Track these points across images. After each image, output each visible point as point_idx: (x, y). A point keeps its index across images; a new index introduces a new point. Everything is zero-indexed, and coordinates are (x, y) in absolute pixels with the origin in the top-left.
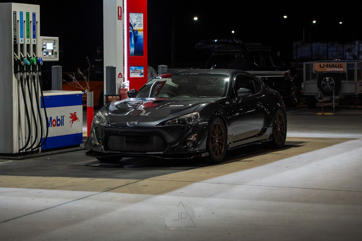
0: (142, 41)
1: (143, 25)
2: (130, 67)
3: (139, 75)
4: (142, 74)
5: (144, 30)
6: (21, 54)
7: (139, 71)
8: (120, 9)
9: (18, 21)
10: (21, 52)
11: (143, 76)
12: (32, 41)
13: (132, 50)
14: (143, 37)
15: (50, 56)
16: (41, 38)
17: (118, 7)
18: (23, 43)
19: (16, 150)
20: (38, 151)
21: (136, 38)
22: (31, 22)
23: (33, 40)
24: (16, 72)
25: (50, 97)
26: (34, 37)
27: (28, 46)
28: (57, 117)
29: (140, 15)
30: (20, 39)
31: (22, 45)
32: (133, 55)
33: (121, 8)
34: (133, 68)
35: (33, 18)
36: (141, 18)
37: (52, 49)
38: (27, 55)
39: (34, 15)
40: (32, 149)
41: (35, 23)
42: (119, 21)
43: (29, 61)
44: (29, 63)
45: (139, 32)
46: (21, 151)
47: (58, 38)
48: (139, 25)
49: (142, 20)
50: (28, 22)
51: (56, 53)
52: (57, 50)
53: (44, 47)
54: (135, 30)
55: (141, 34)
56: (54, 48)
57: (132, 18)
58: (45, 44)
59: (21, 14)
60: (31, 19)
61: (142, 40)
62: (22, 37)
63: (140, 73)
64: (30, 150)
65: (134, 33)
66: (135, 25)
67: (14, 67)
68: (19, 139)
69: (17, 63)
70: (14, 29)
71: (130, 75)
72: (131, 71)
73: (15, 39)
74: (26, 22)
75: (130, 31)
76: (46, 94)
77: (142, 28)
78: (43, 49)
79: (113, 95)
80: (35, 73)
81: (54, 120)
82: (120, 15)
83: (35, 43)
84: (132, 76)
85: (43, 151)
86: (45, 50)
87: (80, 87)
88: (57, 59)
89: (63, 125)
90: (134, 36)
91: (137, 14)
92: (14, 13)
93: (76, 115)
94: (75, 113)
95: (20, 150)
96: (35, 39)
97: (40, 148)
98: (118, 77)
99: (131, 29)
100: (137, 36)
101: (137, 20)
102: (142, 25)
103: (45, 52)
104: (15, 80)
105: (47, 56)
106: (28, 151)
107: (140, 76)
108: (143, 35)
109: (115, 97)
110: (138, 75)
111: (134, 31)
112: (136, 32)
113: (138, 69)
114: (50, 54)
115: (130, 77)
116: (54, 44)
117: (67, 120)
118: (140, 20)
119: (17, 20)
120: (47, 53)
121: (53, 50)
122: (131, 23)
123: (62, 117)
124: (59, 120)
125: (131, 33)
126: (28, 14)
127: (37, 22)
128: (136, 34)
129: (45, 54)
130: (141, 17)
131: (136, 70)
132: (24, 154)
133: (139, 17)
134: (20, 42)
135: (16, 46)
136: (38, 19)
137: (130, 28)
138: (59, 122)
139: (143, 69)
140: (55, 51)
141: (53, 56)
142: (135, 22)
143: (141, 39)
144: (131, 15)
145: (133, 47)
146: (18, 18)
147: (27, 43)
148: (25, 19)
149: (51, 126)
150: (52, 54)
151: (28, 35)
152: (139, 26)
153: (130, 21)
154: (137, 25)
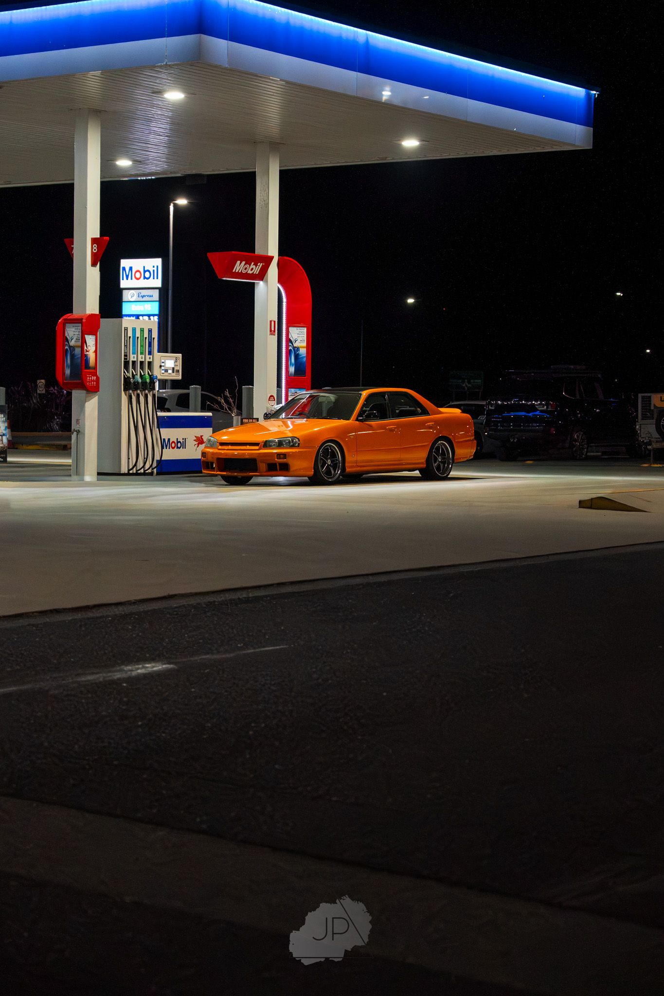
0: (305, 359)
1: (306, 341)
2: (290, 389)
5: (307, 347)
6: (132, 371)
8: (273, 323)
9: (130, 337)
10: (132, 368)
12: (148, 358)
13: (292, 369)
14: (305, 355)
15: (170, 374)
16: (159, 355)
17: (271, 321)
18: (135, 359)
19: (124, 470)
20: (151, 474)
21: (297, 356)
22: (146, 338)
23: (148, 356)
24: (125, 390)
25: (167, 417)
26: (150, 353)
27: (142, 363)
28: (177, 439)
29: (302, 329)
30: (132, 356)
31: (134, 362)
32: (293, 375)
33: (275, 322)
34: (293, 390)
35: (149, 334)
36: (303, 333)
37: (173, 366)
38: (140, 372)
39: (150, 331)
40: (145, 471)
41: (151, 340)
42: (272, 336)
43: (141, 379)
44: (140, 380)
45: (300, 349)
46: (131, 472)
47: (181, 355)
48: (301, 341)
49: (305, 336)
50: (142, 338)
51: (178, 371)
52: (179, 368)
53: (163, 364)
54: (296, 347)
55: (303, 352)
56: (175, 365)
57: (293, 333)
58: (163, 361)
59: (134, 330)
60: (146, 335)
62: (142, 353)
64: (142, 471)
65: (294, 350)
66: (295, 341)
67: (124, 384)
68: (129, 459)
69: (127, 380)
70: (125, 345)
71: (289, 398)
72: (290, 394)
73: (126, 356)
74: (139, 338)
75: (290, 348)
76: (160, 414)
77: (305, 344)
78: (161, 366)
79: (248, 419)
80: (149, 392)
81: (173, 442)
82: (273, 329)
83: (151, 360)
85: (158, 474)
86: (163, 368)
87: (227, 411)
88: (180, 377)
89: (185, 448)
90: (295, 353)
91: (298, 328)
92: (125, 330)
93: (202, 439)
94: (201, 436)
95: (129, 470)
96: (151, 356)
97: (155, 470)
98: (269, 400)
99: (291, 346)
100: (298, 354)
101: (299, 335)
102: (304, 341)
103: (163, 370)
104: (124, 399)
105: (166, 374)
106: (139, 472)
108: (305, 353)
109: (251, 420)
111: (294, 348)
112: (296, 349)
114: (170, 371)
116: (176, 361)
117: (191, 443)
118: (302, 336)
119: (128, 336)
120: (166, 371)
121: (173, 368)
122: (291, 339)
123: (183, 439)
124: (180, 442)
125: (291, 350)
126: (142, 330)
127: (154, 338)
128: (297, 352)
129: (163, 372)
131: (296, 392)
132: (133, 474)
133: (301, 332)
134: (132, 359)
135: (126, 363)
136: (155, 335)
137: (290, 344)
138: (179, 445)
140: (175, 369)
141: (174, 374)
142: (297, 337)
143: (303, 358)
144: (291, 329)
145: (293, 366)
146: (130, 334)
147: (140, 359)
148: (138, 334)
149: (169, 448)
150: (173, 372)
151: (142, 351)
152: (300, 343)
153: (290, 336)
154: (299, 341)
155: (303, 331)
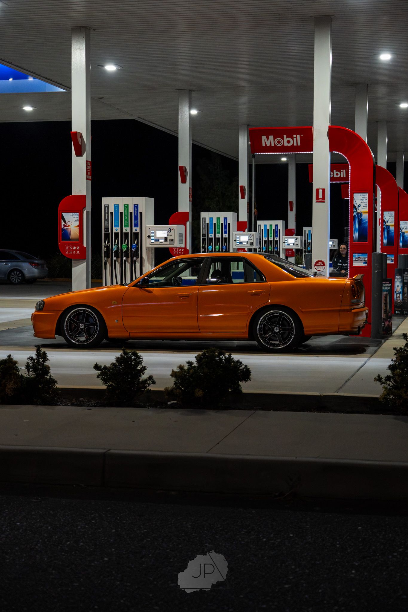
0: (367, 225)
2: (354, 255)
3: (363, 263)
4: (366, 263)
5: (369, 212)
7: (362, 259)
11: (366, 265)
13: (356, 235)
14: (368, 220)
21: (360, 222)
29: (364, 195)
32: (357, 241)
34: (357, 255)
36: (366, 199)
45: (363, 215)
48: (364, 206)
49: (367, 201)
54: (359, 213)
55: (365, 217)
57: (356, 199)
61: (367, 223)
63: (364, 261)
66: (359, 207)
71: (353, 263)
72: (354, 259)
75: (355, 214)
77: (367, 210)
84: (355, 264)
90: (358, 219)
91: (362, 194)
92: (105, 207)
99: (355, 212)
100: (361, 219)
101: (362, 201)
102: (367, 206)
107: (364, 265)
108: (367, 218)
110: (361, 264)
111: (358, 213)
112: (360, 214)
113: (362, 257)
115: (354, 265)
118: (365, 201)
122: (356, 205)
125: (355, 215)
128: (360, 217)
130: (366, 197)
131: (359, 257)
133: (364, 198)
137: (355, 210)
139: (367, 257)
142: (360, 203)
143: (365, 223)
144: (355, 195)
145: (357, 232)
152: (363, 208)
153: (354, 203)
154: (362, 207)
155: (365, 196)
